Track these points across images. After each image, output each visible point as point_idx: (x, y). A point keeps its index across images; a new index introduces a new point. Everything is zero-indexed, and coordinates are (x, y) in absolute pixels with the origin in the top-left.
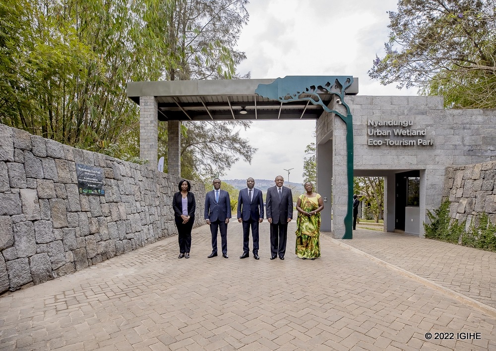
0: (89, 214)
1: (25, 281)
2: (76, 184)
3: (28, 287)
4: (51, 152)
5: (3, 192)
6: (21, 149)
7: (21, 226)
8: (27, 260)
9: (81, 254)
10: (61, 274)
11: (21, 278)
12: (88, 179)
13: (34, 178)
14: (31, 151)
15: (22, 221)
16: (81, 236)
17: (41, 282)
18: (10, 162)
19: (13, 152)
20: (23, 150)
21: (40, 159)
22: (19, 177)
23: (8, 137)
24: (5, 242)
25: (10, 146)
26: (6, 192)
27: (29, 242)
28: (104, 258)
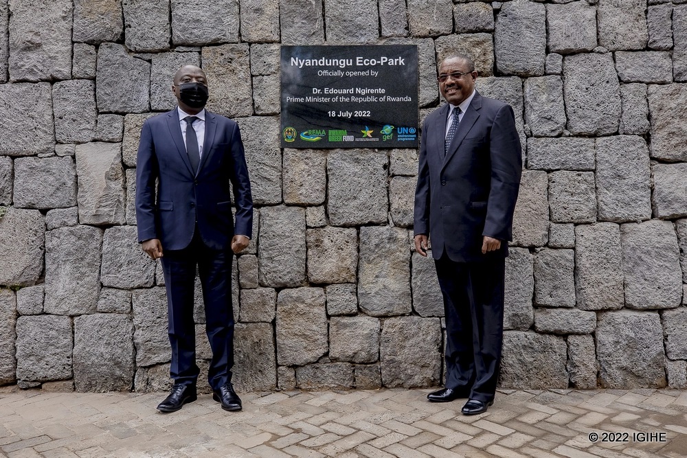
0: (315, 216)
1: (50, 374)
2: (273, 114)
3: (58, 390)
4: (184, 29)
5: (36, 155)
6: (90, 43)
7: (62, 237)
8: (65, 322)
9: (249, 343)
10: (155, 385)
11: (43, 363)
12: (332, 91)
13: (117, 113)
14: (121, 40)
15: (65, 224)
16: (262, 285)
17: (89, 387)
18: (60, 80)
19: (68, 55)
20: (96, 44)
21: (147, 57)
22: (74, 116)
23: (56, 21)
24: (17, 271)
25: (63, 41)
26: (40, 155)
27: (78, 278)
28: (363, 376)
